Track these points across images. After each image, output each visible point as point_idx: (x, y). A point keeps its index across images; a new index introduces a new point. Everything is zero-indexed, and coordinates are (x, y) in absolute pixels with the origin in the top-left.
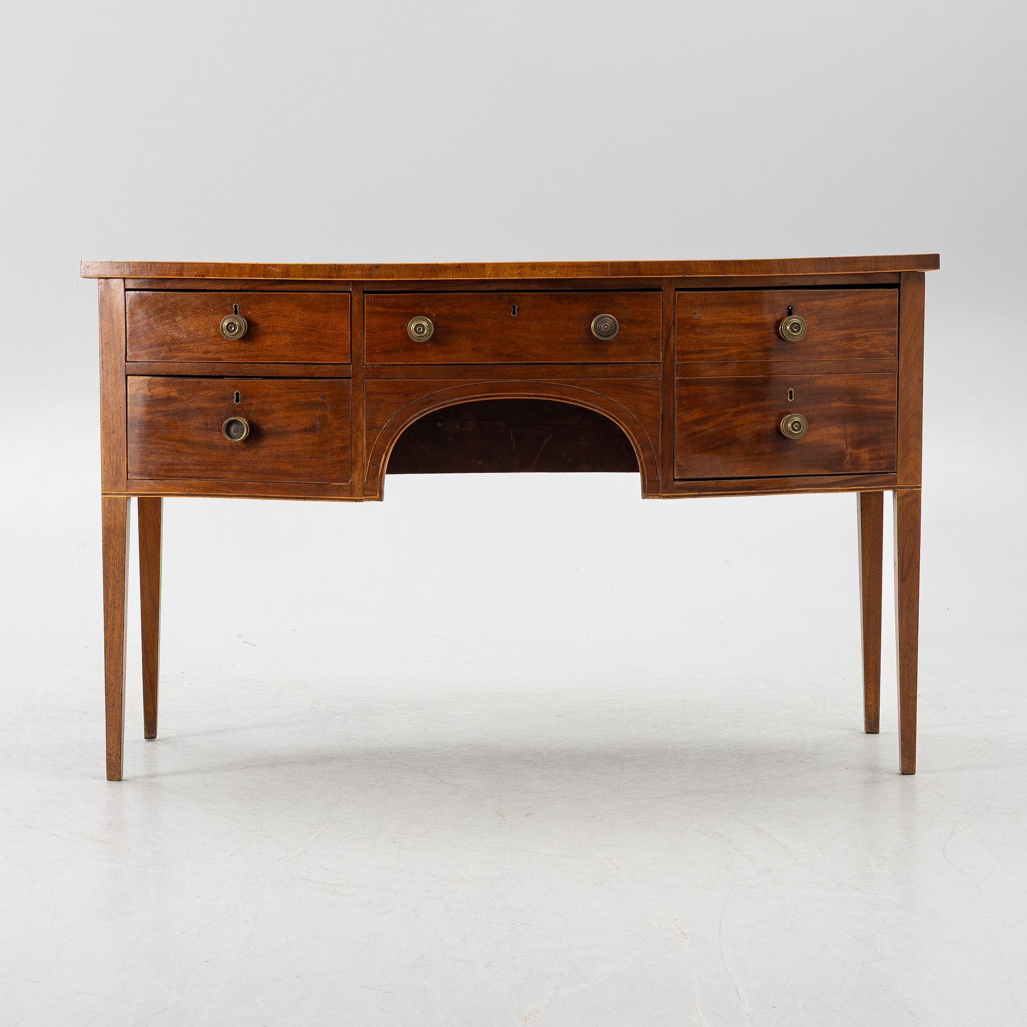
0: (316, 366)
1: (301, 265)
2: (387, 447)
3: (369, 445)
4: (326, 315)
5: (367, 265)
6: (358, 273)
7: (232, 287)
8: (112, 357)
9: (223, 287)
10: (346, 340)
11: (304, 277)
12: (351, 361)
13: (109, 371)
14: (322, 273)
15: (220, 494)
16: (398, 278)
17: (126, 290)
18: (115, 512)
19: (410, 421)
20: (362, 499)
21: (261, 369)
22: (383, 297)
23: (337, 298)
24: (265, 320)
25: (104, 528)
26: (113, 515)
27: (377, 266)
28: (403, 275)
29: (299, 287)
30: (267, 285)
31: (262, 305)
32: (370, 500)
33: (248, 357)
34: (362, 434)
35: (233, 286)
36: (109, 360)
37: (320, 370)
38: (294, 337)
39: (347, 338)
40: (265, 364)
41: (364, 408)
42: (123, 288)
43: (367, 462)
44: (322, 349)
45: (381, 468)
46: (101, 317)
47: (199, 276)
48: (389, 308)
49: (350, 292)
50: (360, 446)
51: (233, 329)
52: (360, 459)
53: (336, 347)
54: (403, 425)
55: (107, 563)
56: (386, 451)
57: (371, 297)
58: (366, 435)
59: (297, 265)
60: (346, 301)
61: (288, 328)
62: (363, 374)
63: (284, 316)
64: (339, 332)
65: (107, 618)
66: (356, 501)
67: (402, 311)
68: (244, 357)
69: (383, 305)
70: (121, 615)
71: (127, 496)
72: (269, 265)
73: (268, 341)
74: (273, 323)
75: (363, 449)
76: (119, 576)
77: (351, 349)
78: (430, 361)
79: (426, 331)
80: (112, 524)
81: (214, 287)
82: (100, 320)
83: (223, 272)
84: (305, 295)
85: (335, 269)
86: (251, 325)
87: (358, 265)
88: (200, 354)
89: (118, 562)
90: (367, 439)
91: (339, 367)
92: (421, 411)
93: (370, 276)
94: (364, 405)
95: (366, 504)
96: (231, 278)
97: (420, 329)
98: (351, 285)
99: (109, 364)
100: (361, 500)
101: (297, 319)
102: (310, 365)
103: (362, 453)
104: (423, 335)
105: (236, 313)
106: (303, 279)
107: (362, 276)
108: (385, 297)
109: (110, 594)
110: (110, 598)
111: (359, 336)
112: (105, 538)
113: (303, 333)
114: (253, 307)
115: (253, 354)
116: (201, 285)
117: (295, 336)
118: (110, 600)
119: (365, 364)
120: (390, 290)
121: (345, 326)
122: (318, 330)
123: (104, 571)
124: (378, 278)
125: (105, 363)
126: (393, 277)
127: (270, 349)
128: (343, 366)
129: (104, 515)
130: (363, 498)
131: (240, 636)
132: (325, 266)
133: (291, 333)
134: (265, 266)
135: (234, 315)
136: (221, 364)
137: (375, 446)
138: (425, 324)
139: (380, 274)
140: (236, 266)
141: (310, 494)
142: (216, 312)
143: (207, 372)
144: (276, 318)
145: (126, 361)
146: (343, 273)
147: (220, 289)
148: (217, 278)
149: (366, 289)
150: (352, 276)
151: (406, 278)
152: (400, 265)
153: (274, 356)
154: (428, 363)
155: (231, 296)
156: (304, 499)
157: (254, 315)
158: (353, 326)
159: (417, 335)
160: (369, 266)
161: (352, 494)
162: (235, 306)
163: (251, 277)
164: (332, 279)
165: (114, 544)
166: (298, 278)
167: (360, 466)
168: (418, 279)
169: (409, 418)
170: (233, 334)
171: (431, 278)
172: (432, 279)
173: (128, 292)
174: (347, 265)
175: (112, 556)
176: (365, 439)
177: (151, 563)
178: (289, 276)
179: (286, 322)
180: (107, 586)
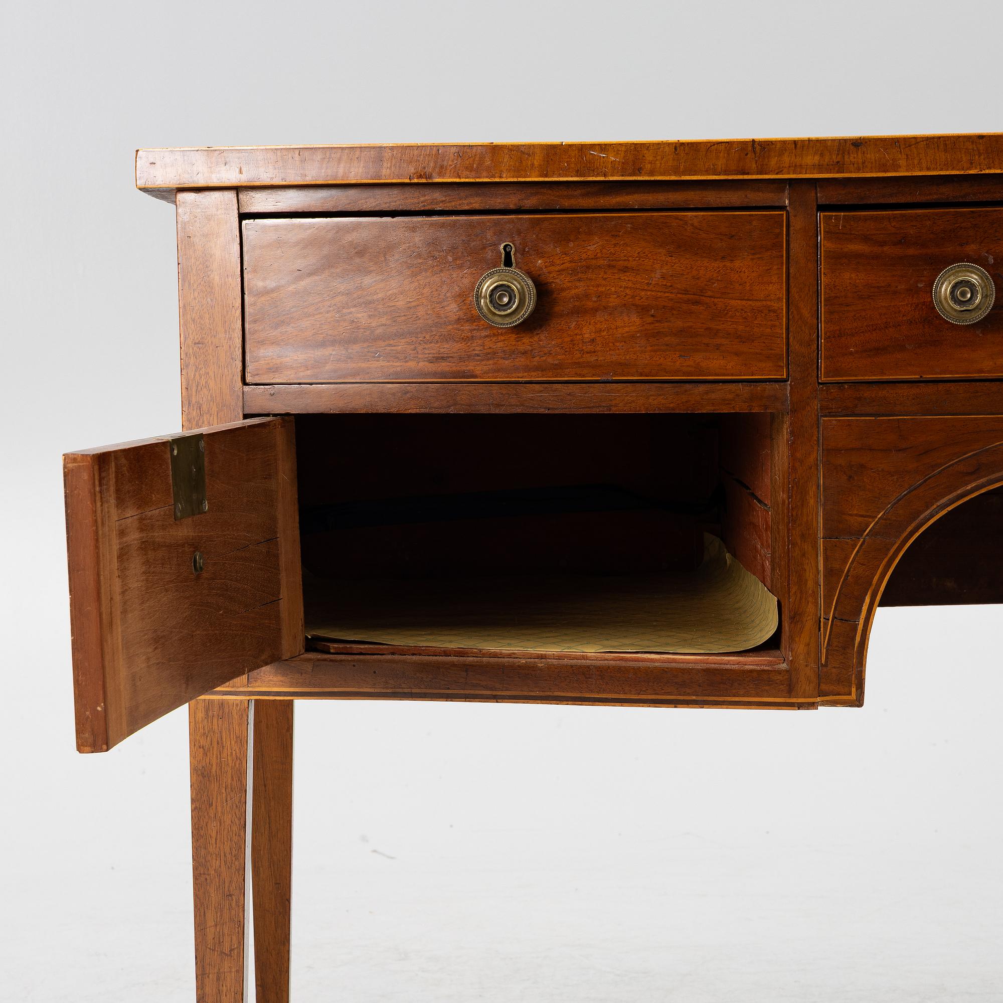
0: (702, 388)
1: (669, 144)
2: (876, 578)
3: (831, 573)
4: (728, 264)
5: (833, 140)
6: (810, 159)
7: (497, 201)
8: (211, 374)
9: (476, 203)
10: (777, 323)
11: (675, 174)
12: (788, 375)
13: (205, 407)
14: (721, 163)
15: (472, 692)
16: (907, 171)
17: (243, 216)
18: (221, 733)
19: (932, 516)
20: (814, 703)
21: (569, 397)
22: (866, 219)
23: (754, 223)
24: (579, 280)
25: (194, 770)
26: (215, 741)
27: (858, 143)
28: (920, 163)
29: (661, 198)
30: (586, 195)
31: (571, 244)
32: (834, 703)
33: (537, 368)
34: (815, 547)
35: (499, 201)
36: (203, 382)
37: (713, 396)
38: (650, 320)
39: (779, 318)
40: (578, 386)
41: (818, 486)
42: (236, 211)
43: (827, 613)
44: (718, 347)
45: (860, 627)
46: (184, 280)
47: (420, 177)
48: (882, 244)
49: (783, 208)
50: (809, 575)
51: (506, 300)
52: (810, 608)
53: (753, 341)
54: (913, 525)
55: (203, 852)
56: (873, 587)
57: (837, 218)
58: (825, 550)
59: (659, 146)
60: (777, 231)
61: (633, 297)
62: (816, 405)
63: (625, 270)
64: (759, 304)
65: (202, 980)
66: (800, 706)
67: (911, 251)
68: (527, 369)
69: (866, 239)
70: (237, 971)
71: (248, 698)
72: (592, 146)
73: (585, 330)
74: (598, 286)
75: (817, 584)
76: (231, 882)
77: (788, 344)
78: (981, 371)
79: (979, 297)
80: (214, 762)
81: (453, 204)
82: (181, 290)
83: (477, 168)
84: (677, 218)
85: (755, 152)
86: (543, 291)
87: (809, 140)
88: (421, 364)
89: (227, 850)
90: (826, 559)
91: (760, 387)
92: (959, 492)
93: (840, 168)
94: (818, 479)
95: (825, 713)
96: (497, 180)
97: (963, 294)
98: (787, 192)
99: (205, 390)
100: (812, 706)
101: (658, 275)
102: (688, 386)
103: (815, 594)
104: (971, 307)
105: (508, 263)
106: (673, 178)
107: (820, 168)
108: (872, 218)
109: (210, 923)
110: (211, 932)
111: (806, 313)
112: (197, 794)
113: (672, 309)
114: (549, 248)
115: (550, 360)
116: (422, 199)
117: (652, 316)
118: (210, 937)
119: (823, 379)
120: (882, 201)
121: (776, 290)
122: (707, 300)
123: (195, 869)
124: (858, 170)
125: (194, 389)
126: (896, 168)
127: (590, 348)
128: (768, 386)
129: (195, 740)
130: (819, 699)
131: (364, 839)
132: (729, 145)
133: (643, 310)
134: (582, 149)
135: (503, 267)
136: (472, 387)
137: (847, 575)
138: (974, 279)
139: (864, 163)
140: (511, 150)
141: (688, 691)
142: (458, 262)
143: (437, 404)
144: (605, 273)
145: (245, 383)
146: (773, 162)
147: (467, 208)
148: (463, 180)
149: (822, 201)
150: (796, 168)
151: (928, 169)
152: (915, 138)
153: (600, 366)
154: (976, 376)
155: (496, 223)
156: (675, 703)
157: (552, 268)
158: (793, 290)
159: (958, 308)
160: (836, 144)
161: (791, 690)
162: (505, 247)
163: (546, 176)
164: (746, 177)
165: (219, 809)
166: (661, 175)
167: (809, 624)
168: (958, 173)
169: (928, 508)
170: (503, 313)
171: (990, 168)
172: (992, 171)
173: (247, 221)
174: (784, 143)
175: (214, 835)
176: (821, 559)
177: (272, 804)
178: (639, 171)
179: (630, 285)
180: (202, 904)
